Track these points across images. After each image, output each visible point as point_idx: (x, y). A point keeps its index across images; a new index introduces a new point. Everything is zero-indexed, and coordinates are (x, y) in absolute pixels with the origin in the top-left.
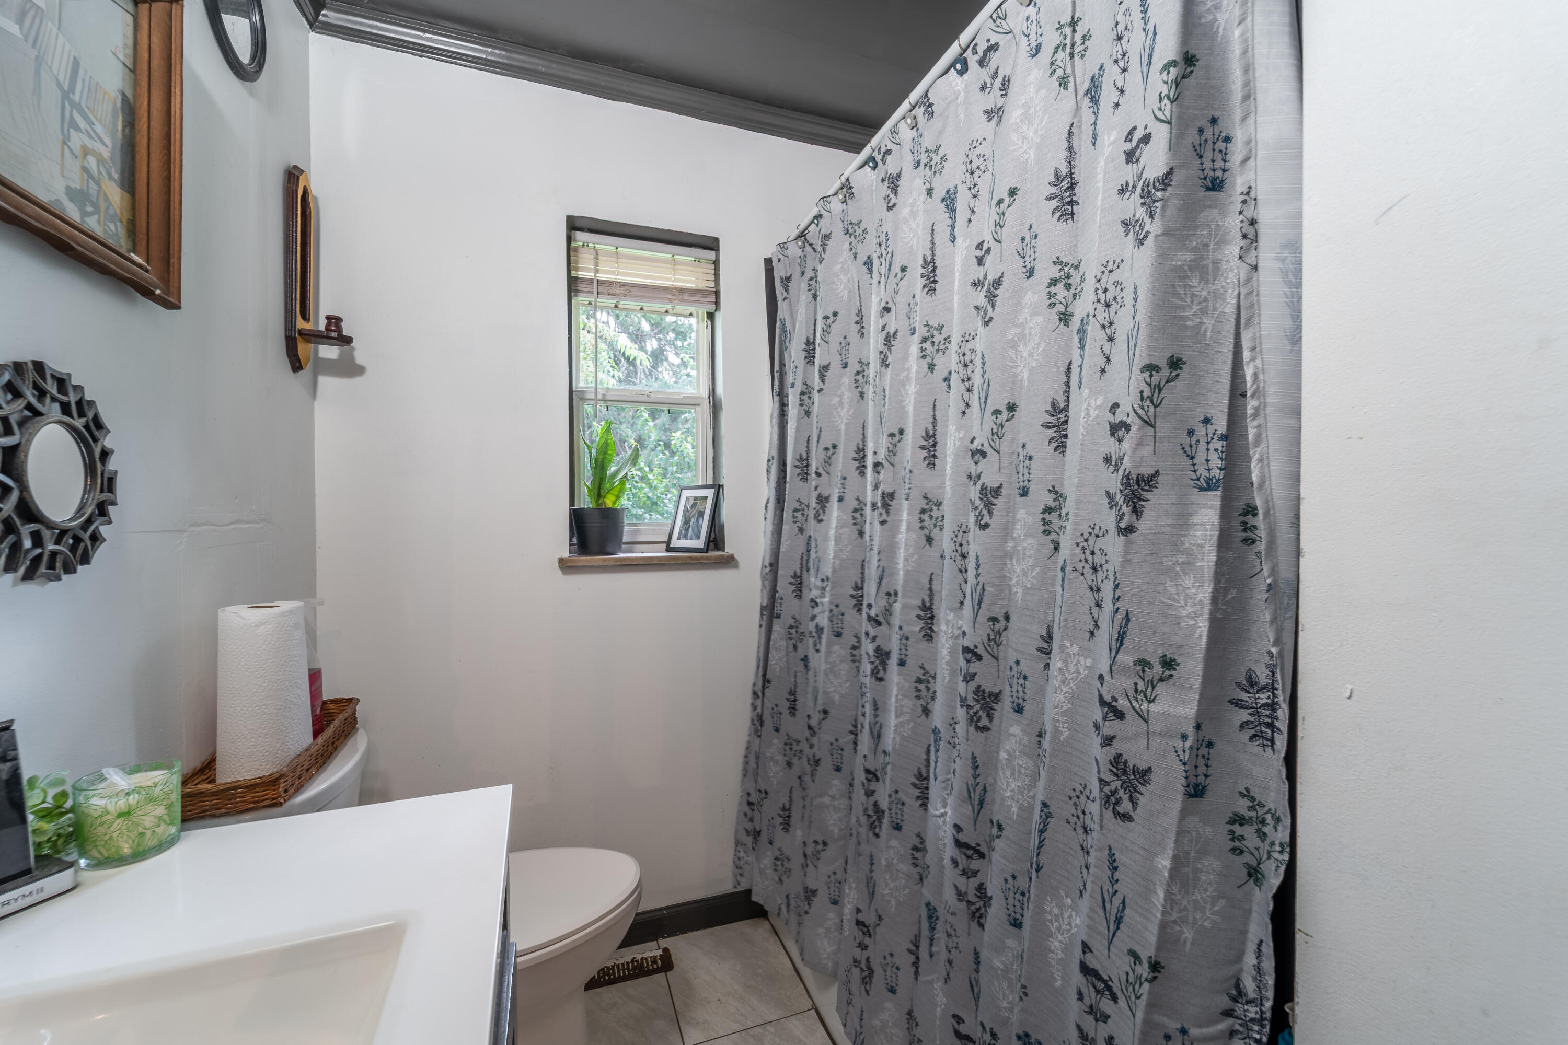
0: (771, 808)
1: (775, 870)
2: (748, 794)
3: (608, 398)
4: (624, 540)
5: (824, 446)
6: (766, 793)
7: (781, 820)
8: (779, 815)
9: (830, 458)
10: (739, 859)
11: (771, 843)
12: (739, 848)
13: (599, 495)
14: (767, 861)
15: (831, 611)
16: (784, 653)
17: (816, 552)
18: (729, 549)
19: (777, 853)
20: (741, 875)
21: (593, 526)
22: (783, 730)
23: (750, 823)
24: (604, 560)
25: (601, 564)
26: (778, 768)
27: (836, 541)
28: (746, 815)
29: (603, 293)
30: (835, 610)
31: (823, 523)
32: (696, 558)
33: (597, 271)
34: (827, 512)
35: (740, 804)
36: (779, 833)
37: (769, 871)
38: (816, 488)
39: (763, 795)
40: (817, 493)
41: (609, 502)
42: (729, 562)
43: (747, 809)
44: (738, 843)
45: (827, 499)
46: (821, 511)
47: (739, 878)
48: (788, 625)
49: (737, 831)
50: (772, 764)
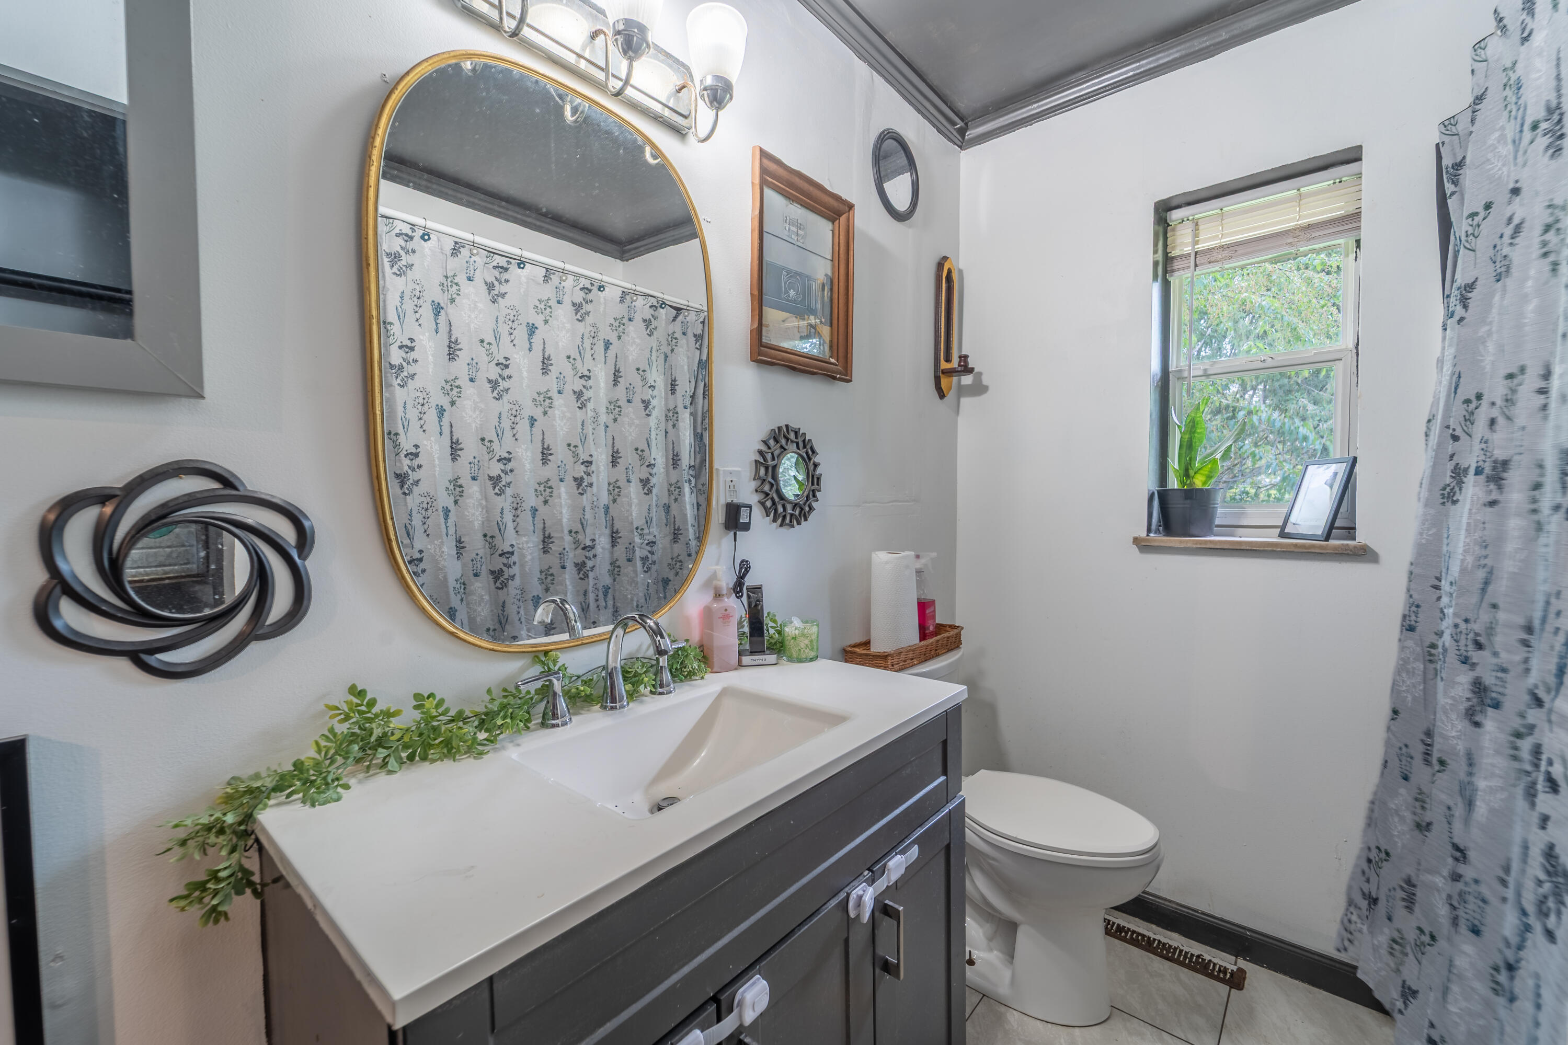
0: (1391, 876)
1: (1391, 954)
2: (1369, 849)
3: (1209, 372)
4: (1217, 522)
5: (1463, 398)
6: (1387, 854)
7: (1403, 895)
8: (1401, 887)
9: (1472, 413)
10: (1350, 921)
11: (1390, 919)
12: (1352, 909)
13: (1187, 474)
14: (1383, 939)
15: (1456, 626)
16: (1419, 679)
17: (1448, 544)
18: (1362, 537)
19: (1396, 935)
20: (1350, 941)
21: (1177, 506)
22: (1413, 778)
23: (1366, 884)
24: (1181, 542)
25: (1177, 545)
26: (1405, 828)
27: (1467, 530)
28: (1363, 873)
29: (1202, 264)
30: (1463, 626)
31: (1458, 505)
32: (1303, 546)
33: (1196, 243)
34: (1464, 490)
35: (1359, 857)
36: (1400, 912)
37: (1384, 952)
38: (1452, 457)
39: (1383, 855)
40: (1453, 463)
41: (1199, 482)
42: (1364, 554)
43: (1365, 865)
44: (1351, 903)
45: (1466, 470)
46: (1457, 489)
47: (1347, 943)
48: (1427, 644)
49: (1350, 888)
50: (1396, 819)
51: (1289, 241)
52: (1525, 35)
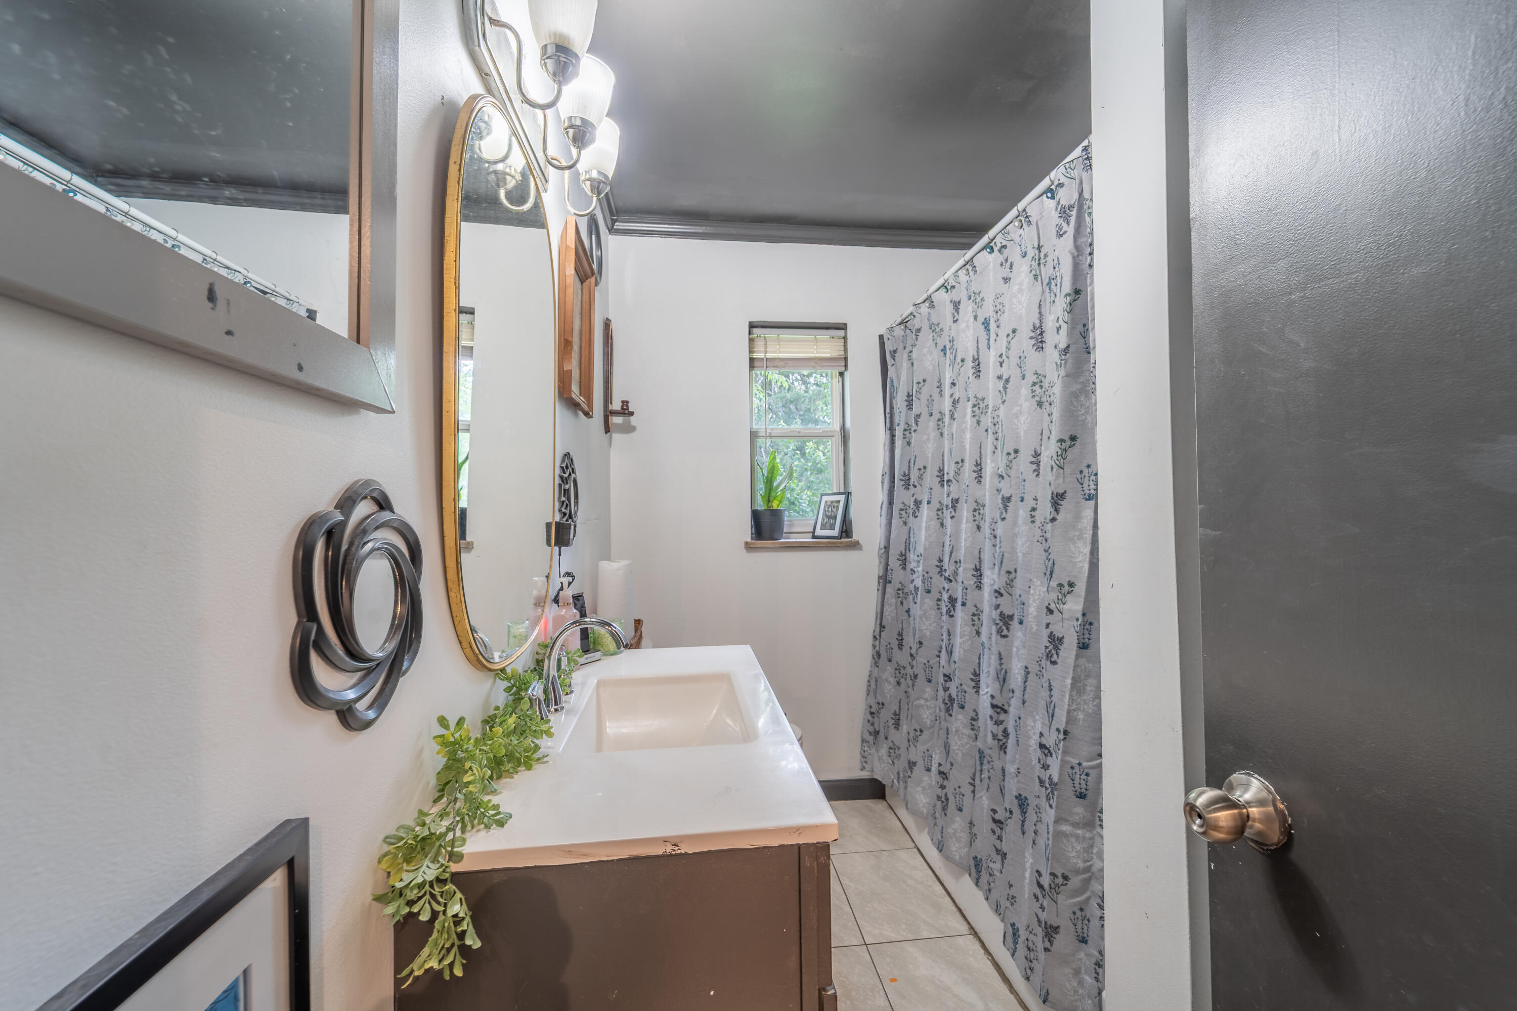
0: (886, 715)
1: (890, 756)
2: (871, 707)
3: (772, 435)
4: (784, 531)
5: (918, 468)
6: (883, 704)
7: (893, 722)
8: (892, 718)
9: (922, 475)
10: (864, 751)
11: (886, 738)
12: (864, 744)
13: (769, 501)
14: (884, 751)
15: (923, 576)
16: (894, 607)
17: (914, 537)
18: (855, 537)
19: (891, 745)
20: (866, 762)
21: (766, 521)
22: (894, 660)
23: (872, 727)
24: (773, 543)
25: (771, 546)
26: (891, 687)
27: (926, 530)
28: (869, 721)
29: (770, 367)
30: (926, 575)
31: (917, 518)
32: (833, 543)
33: (766, 352)
34: (920, 511)
35: (865, 714)
36: (892, 730)
37: (885, 758)
38: (913, 495)
39: (881, 706)
40: (914, 498)
41: (775, 505)
42: (856, 546)
43: (869, 717)
44: (863, 741)
45: (920, 502)
46: (916, 510)
47: (864, 764)
48: (897, 588)
49: (862, 733)
50: (886, 684)
51: (813, 364)
52: (955, 319)
